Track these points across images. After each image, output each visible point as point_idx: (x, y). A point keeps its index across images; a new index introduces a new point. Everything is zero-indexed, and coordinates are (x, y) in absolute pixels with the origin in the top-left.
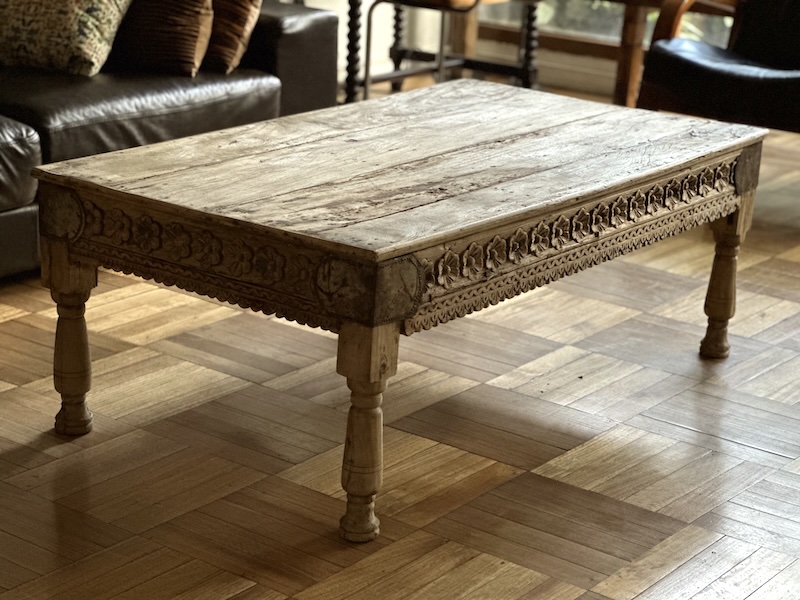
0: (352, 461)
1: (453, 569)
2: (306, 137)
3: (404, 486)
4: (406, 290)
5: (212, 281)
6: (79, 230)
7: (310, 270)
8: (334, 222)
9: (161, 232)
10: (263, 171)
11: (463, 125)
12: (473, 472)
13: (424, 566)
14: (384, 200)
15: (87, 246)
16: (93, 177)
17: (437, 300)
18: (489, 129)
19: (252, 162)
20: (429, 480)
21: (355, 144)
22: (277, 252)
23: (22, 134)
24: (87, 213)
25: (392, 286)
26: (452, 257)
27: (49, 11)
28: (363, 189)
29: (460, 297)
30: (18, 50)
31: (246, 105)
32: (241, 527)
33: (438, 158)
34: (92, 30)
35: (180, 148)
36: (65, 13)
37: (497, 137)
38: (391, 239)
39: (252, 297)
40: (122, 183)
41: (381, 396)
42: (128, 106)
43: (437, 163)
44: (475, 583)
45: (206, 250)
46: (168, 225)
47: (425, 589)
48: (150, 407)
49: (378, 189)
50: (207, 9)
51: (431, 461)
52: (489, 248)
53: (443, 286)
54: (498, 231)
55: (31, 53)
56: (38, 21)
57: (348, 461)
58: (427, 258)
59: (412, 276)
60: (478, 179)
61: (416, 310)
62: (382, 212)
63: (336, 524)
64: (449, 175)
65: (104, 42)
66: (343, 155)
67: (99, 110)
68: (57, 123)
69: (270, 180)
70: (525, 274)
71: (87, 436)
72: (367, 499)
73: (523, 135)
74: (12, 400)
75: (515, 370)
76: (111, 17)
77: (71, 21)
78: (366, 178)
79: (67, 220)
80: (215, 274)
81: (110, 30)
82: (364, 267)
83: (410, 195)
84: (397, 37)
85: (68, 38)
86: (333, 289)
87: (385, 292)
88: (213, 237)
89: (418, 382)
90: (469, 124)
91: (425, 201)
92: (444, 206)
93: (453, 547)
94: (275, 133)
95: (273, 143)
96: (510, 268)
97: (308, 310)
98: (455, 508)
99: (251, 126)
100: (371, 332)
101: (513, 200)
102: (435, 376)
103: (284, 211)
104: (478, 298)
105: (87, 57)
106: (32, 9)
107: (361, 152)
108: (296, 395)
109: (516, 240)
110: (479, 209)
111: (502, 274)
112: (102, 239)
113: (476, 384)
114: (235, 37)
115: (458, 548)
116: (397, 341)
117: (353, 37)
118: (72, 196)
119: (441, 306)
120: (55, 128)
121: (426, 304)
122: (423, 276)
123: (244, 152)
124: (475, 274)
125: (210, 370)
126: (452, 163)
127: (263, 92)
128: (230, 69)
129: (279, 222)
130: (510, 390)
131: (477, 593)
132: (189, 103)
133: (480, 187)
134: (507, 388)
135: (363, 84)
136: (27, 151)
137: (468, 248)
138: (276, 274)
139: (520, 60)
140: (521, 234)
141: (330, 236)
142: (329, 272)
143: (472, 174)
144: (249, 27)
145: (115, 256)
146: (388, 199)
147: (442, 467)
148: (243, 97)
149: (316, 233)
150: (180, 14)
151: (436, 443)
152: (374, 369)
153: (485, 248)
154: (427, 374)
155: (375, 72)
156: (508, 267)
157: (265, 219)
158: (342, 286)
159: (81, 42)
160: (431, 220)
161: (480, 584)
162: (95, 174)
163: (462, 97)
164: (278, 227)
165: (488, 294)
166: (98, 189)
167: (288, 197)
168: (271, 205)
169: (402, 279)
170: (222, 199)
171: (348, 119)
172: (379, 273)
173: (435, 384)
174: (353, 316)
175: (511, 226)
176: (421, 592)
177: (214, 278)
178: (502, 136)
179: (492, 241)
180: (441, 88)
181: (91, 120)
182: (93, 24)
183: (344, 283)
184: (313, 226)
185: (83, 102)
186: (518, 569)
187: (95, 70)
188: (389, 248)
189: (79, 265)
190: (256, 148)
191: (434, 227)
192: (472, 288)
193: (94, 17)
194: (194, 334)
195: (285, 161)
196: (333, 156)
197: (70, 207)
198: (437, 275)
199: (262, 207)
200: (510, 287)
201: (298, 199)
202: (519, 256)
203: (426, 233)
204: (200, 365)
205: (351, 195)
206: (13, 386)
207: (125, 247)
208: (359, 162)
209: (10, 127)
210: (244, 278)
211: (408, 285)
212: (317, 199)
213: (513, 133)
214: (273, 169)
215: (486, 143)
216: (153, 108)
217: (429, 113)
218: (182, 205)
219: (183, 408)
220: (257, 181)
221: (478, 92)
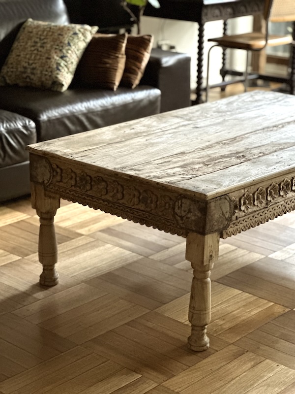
0: (194, 307)
1: (249, 369)
2: (171, 125)
3: (223, 318)
4: (223, 214)
5: (118, 208)
6: (50, 179)
7: (171, 203)
8: (184, 176)
9: (91, 182)
10: (147, 146)
11: (256, 117)
12: (260, 310)
13: (234, 367)
14: (212, 163)
15: (54, 188)
16: (57, 151)
17: (240, 219)
18: (270, 119)
19: (141, 140)
20: (238, 314)
21: (197, 129)
22: (153, 193)
23: (26, 124)
24: (54, 170)
25: (215, 213)
26: (249, 196)
27: (41, 58)
28: (201, 156)
29: (253, 217)
30: (26, 78)
31: (142, 104)
32: (135, 342)
33: (242, 137)
34: (63, 67)
35: (104, 133)
36: (50, 59)
37: (274, 124)
38: (215, 186)
39: (140, 217)
40: (72, 154)
41: (210, 272)
42: (81, 107)
43: (241, 140)
44: (262, 377)
45: (115, 191)
46: (95, 177)
47: (234, 381)
48: (89, 270)
49: (209, 156)
50: (122, 55)
51: (238, 302)
52: (269, 189)
53: (244, 211)
54: (274, 180)
55: (33, 79)
56: (36, 63)
57: (192, 308)
58: (234, 197)
59: (226, 207)
60: (263, 149)
61: (229, 225)
62: (211, 170)
63: (186, 340)
64: (247, 147)
65: (69, 74)
66: (191, 136)
67: (66, 110)
68: (44, 117)
69: (151, 151)
70: (289, 202)
71: (55, 287)
72: (203, 328)
73: (289, 123)
74: (18, 265)
75: (284, 249)
76: (73, 61)
77: (52, 63)
78: (203, 149)
79: (43, 174)
80: (120, 204)
81: (73, 67)
82: (200, 203)
83: (226, 159)
84: (224, 63)
85: (51, 72)
86: (183, 214)
87: (212, 216)
88: (119, 184)
89: (232, 256)
90: (259, 116)
91: (234, 163)
92: (245, 166)
93: (250, 355)
94: (155, 124)
95: (154, 129)
96: (281, 200)
97: (170, 225)
98: (251, 331)
99: (142, 119)
100: (204, 238)
101: (283, 162)
102: (241, 252)
103: (158, 170)
104: (263, 217)
105: (61, 82)
106: (33, 57)
107: (201, 134)
108: (167, 264)
109: (284, 185)
110: (264, 167)
111: (276, 203)
112: (61, 184)
113: (263, 257)
114: (137, 69)
115: (253, 356)
116: (218, 242)
117: (200, 66)
118: (46, 161)
119: (242, 222)
120: (43, 120)
121: (234, 222)
122: (232, 206)
123: (137, 135)
124: (261, 204)
125: (121, 249)
126: (249, 140)
127: (151, 98)
128: (134, 86)
129: (154, 177)
130: (282, 261)
131: (264, 384)
132: (113, 104)
133: (264, 154)
134: (280, 259)
135: (205, 89)
136: (29, 132)
137: (257, 190)
138: (152, 205)
139: (289, 74)
140: (287, 181)
141: (182, 185)
142: (181, 205)
143: (260, 146)
144: (144, 64)
145: (68, 193)
146: (214, 162)
147: (244, 306)
148: (141, 101)
149: (174, 183)
150: (109, 58)
151: (241, 292)
152: (206, 258)
153: (267, 189)
154: (237, 251)
155: (211, 83)
156: (280, 199)
157: (147, 175)
158: (188, 213)
159: (58, 74)
160: (237, 175)
161: (265, 378)
162: (58, 149)
163: (256, 101)
164: (154, 180)
165: (268, 214)
166: (59, 158)
167: (160, 161)
168: (151, 166)
169: (221, 209)
170: (124, 163)
171: (194, 115)
172: (208, 206)
173: (241, 257)
174: (194, 229)
175: (281, 177)
176: (232, 382)
177: (120, 207)
178: (277, 123)
179: (271, 185)
180: (245, 96)
181: (62, 115)
182: (64, 64)
183: (190, 211)
184: (173, 179)
185: (57, 106)
186: (286, 370)
187: (65, 88)
188: (214, 192)
189: (50, 197)
190: (144, 132)
191: (239, 179)
192: (260, 212)
193: (64, 60)
194: (113, 228)
195: (160, 140)
196: (185, 137)
197: (45, 167)
198: (240, 206)
199: (146, 167)
200: (281, 210)
201: (165, 162)
202: (286, 193)
203: (234, 183)
204: (116, 246)
205: (194, 160)
206: (20, 258)
207: (73, 188)
208: (199, 140)
209: (20, 120)
210: (136, 207)
211: (224, 212)
212: (176, 162)
213: (283, 121)
214: (152, 145)
215: (268, 128)
216: (94, 108)
217: (238, 111)
218: (102, 166)
219: (106, 270)
220: (143, 152)
221: (264, 98)
